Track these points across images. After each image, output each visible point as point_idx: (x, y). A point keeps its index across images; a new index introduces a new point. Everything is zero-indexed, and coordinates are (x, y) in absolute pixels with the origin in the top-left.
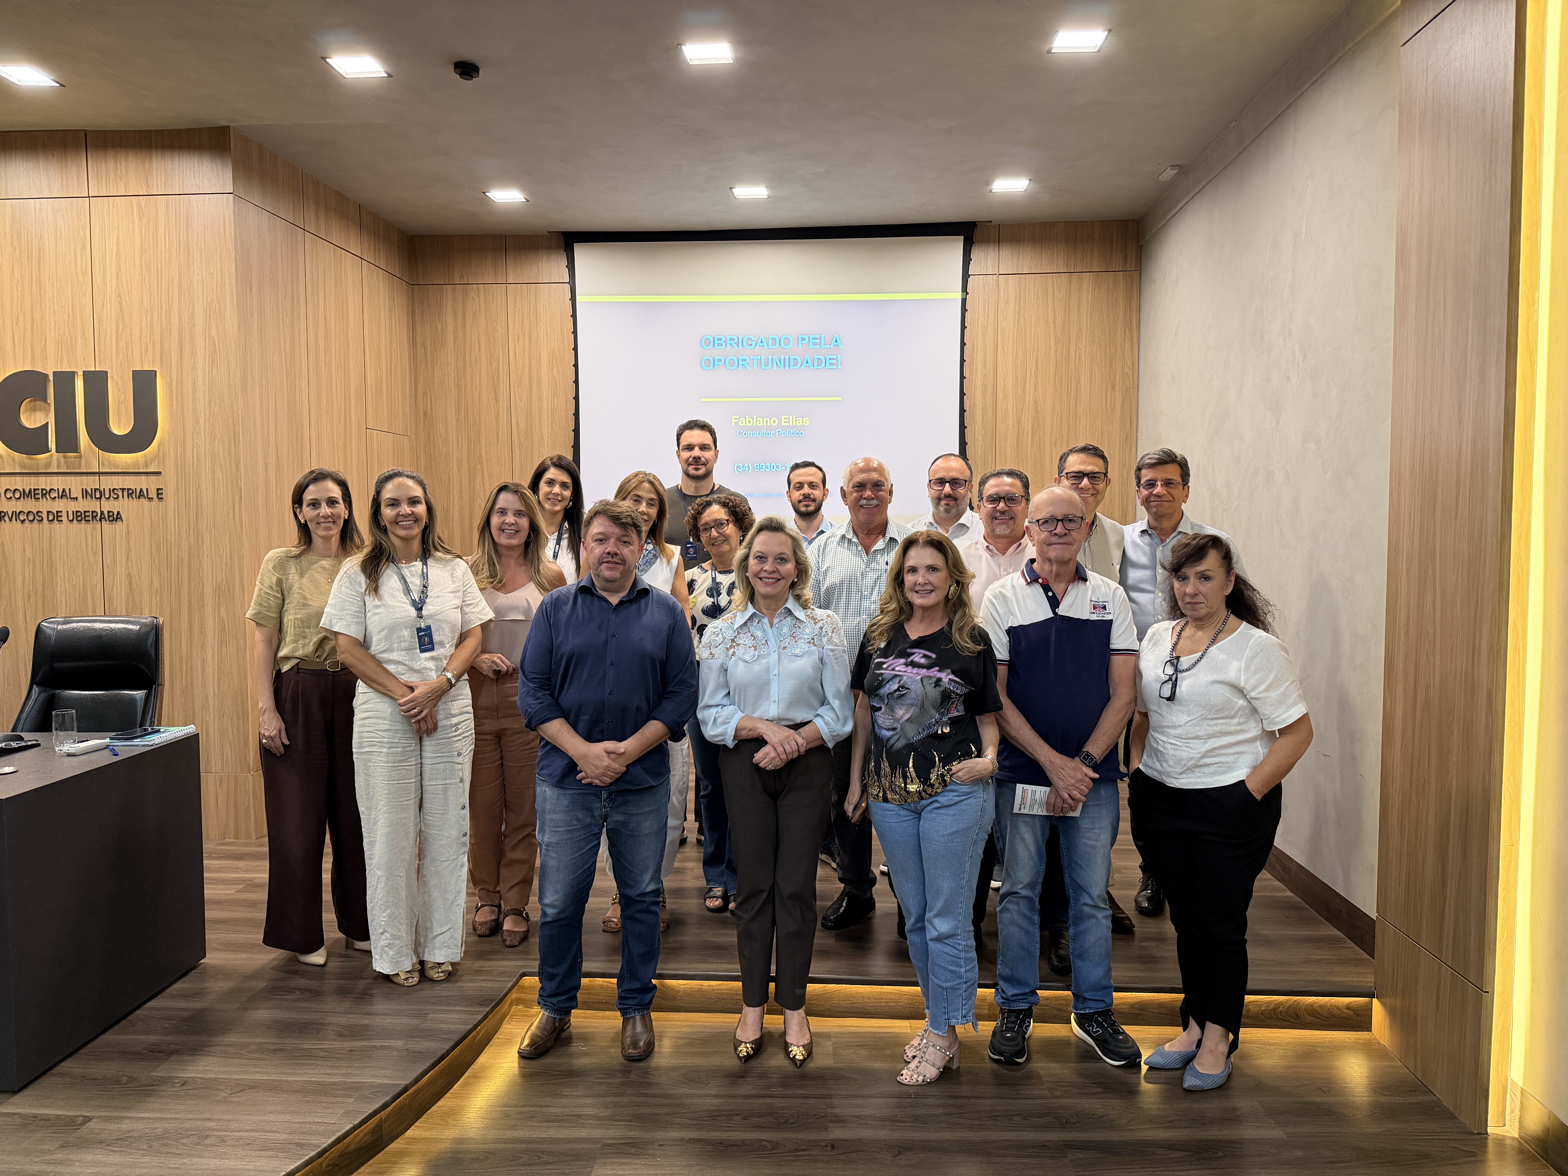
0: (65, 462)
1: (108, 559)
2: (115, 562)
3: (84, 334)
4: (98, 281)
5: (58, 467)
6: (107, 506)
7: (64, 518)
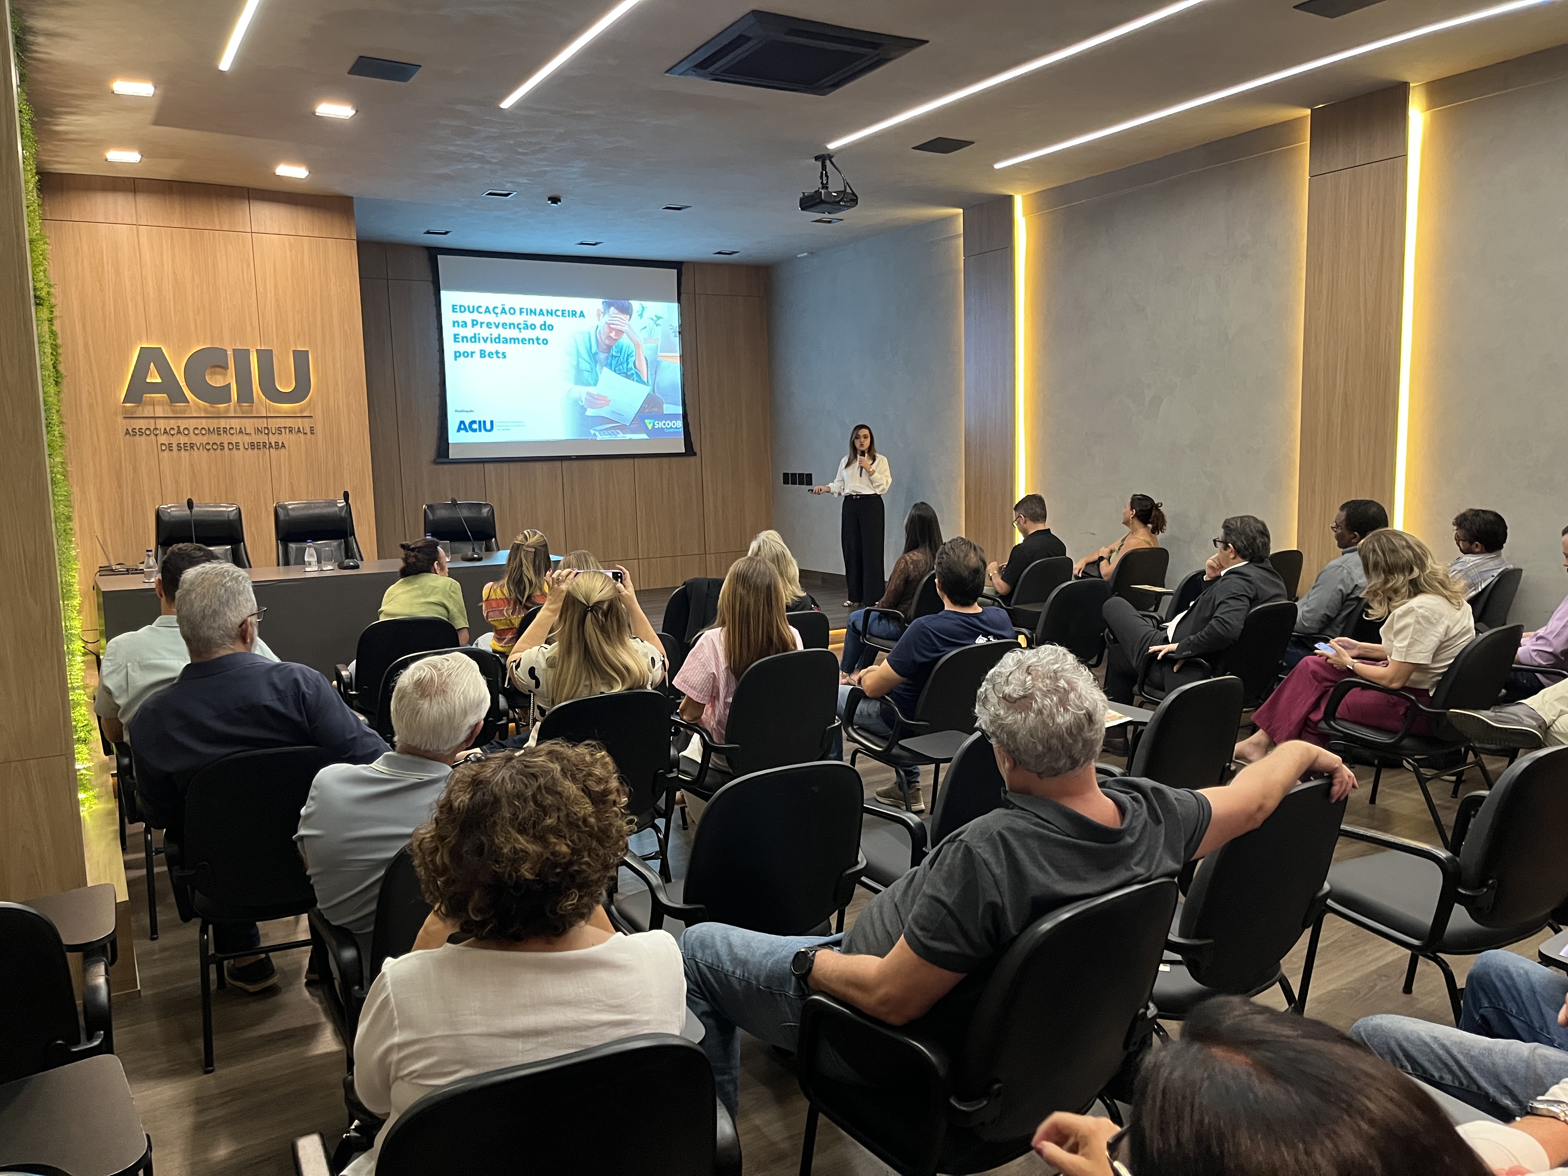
0: (241, 409)
1: (275, 474)
2: (280, 476)
3: (251, 324)
4: (261, 289)
5: (235, 412)
6: (273, 439)
7: (241, 447)
